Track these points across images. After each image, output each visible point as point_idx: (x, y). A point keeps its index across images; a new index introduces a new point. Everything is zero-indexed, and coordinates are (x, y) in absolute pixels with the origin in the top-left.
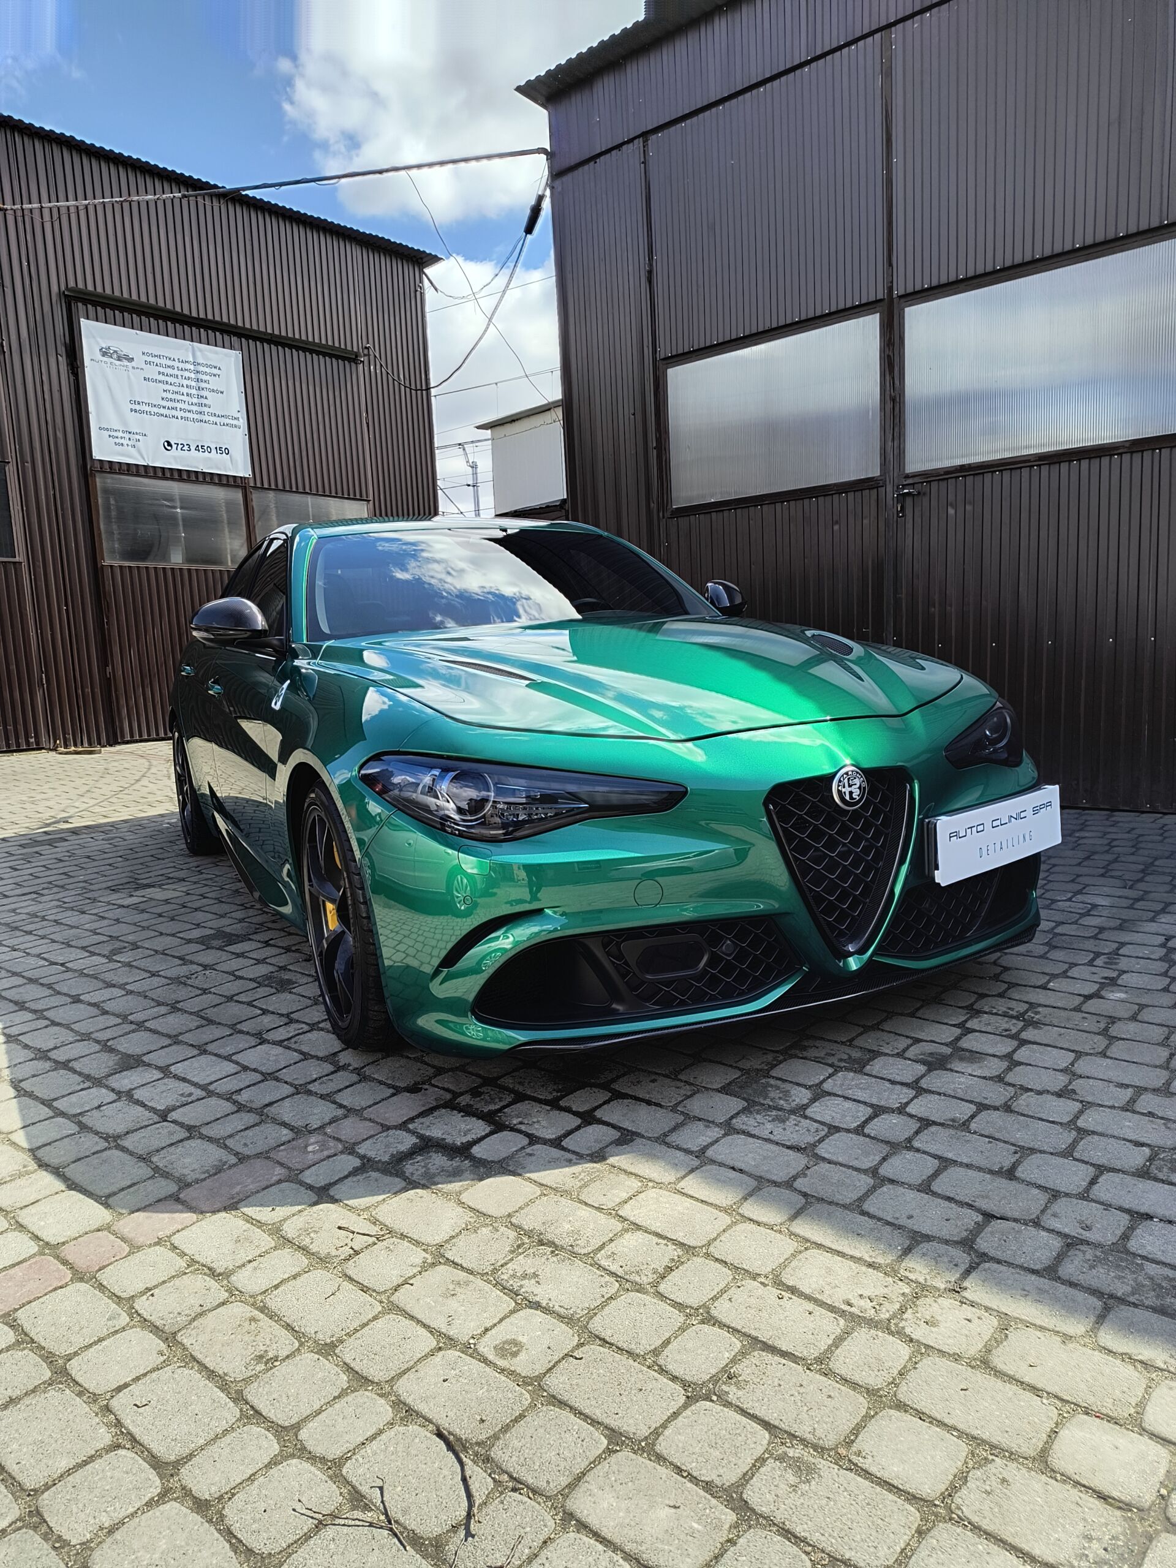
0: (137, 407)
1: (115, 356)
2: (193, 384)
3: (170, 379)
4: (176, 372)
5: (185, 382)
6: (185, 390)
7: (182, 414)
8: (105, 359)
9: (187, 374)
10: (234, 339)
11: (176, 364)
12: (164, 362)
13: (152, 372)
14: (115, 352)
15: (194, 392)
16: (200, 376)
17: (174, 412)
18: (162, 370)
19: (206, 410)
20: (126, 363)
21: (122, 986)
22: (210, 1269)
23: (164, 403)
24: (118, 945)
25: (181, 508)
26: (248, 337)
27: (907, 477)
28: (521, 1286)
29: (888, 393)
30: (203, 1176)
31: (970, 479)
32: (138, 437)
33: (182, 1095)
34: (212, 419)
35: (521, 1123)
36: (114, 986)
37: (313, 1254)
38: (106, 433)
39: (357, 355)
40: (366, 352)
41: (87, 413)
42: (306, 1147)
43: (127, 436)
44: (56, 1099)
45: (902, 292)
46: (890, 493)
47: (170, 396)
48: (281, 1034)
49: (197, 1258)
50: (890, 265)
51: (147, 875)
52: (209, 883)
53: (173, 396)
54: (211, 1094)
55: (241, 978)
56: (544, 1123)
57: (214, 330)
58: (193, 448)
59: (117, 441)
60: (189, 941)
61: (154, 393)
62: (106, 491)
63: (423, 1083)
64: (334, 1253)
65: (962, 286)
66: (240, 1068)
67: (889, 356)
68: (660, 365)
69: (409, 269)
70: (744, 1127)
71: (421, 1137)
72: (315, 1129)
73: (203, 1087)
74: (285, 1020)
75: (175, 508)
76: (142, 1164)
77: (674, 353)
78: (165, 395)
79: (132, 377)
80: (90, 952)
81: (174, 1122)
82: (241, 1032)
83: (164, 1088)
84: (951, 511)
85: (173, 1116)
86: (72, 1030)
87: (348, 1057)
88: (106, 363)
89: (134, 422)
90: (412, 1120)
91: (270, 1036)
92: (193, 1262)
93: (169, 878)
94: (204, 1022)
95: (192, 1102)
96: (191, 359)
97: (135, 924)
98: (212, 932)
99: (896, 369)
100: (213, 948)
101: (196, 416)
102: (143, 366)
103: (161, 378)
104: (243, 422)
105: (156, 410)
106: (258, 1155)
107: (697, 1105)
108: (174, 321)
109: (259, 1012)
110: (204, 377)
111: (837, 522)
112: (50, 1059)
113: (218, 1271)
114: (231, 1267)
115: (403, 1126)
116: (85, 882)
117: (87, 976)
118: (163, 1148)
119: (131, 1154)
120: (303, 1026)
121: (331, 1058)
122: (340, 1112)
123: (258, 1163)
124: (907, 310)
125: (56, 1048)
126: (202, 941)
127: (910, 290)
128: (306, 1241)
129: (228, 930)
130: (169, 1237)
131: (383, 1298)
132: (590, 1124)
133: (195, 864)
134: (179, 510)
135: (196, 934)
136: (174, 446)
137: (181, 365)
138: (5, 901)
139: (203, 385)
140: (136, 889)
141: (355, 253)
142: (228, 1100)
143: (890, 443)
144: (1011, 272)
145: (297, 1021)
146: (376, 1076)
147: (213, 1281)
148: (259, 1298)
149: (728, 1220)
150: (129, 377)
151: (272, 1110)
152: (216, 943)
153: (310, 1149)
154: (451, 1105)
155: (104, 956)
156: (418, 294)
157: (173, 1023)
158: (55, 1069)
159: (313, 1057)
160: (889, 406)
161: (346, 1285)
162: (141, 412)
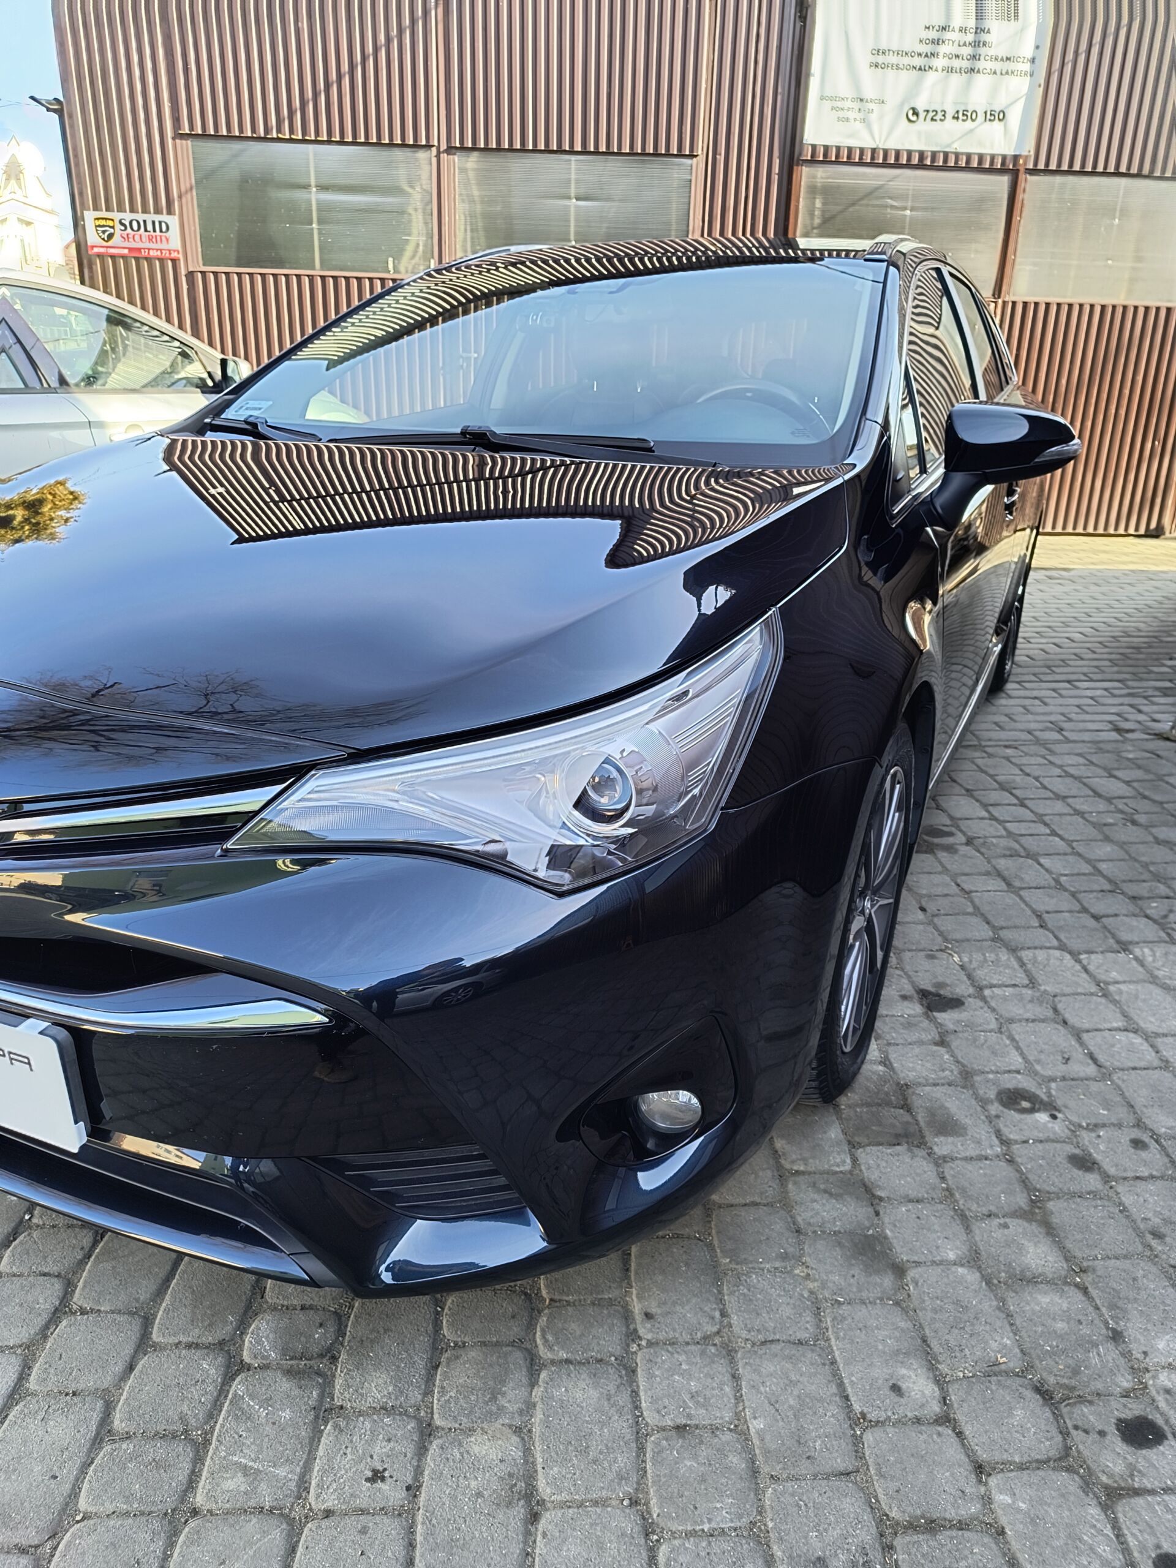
0: (880, 59)
6: (958, 23)
7: (945, 62)
15: (971, 23)
17: (933, 62)
19: (984, 51)
23: (922, 48)
25: (912, 208)
32: (871, 106)
34: (991, 65)
38: (828, 104)
43: (856, 105)
47: (934, 35)
53: (938, 35)
58: (950, 115)
59: (841, 114)
61: (911, 34)
62: (813, 191)
75: (905, 209)
78: (926, 35)
89: (872, 83)
101: (965, 64)
104: (1041, 66)
105: (906, 60)
134: (908, 212)
136: (922, 115)
162: (884, 66)
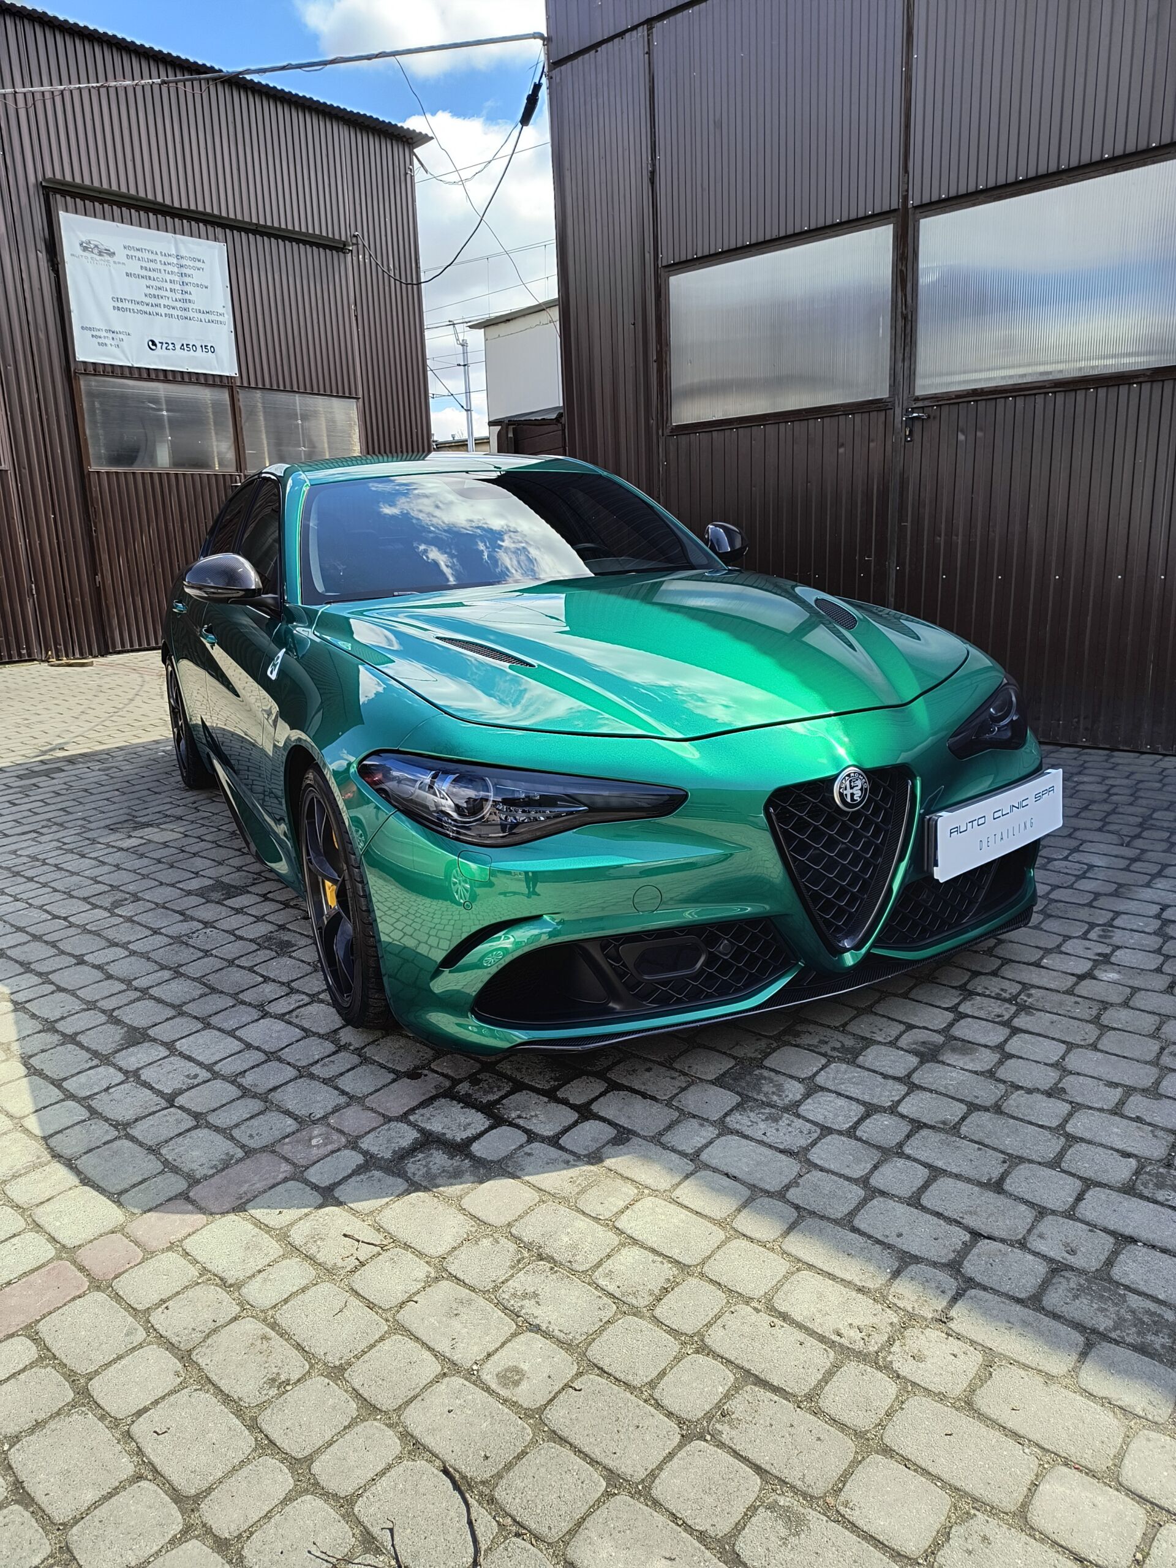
0: (120, 305)
1: (96, 251)
2: (177, 278)
3: (152, 274)
4: (158, 266)
5: (168, 277)
6: (168, 286)
7: (166, 311)
8: (86, 254)
9: (169, 268)
10: (219, 230)
11: (159, 258)
12: (146, 255)
13: (135, 267)
14: (96, 246)
15: (177, 287)
16: (184, 270)
17: (157, 310)
18: (144, 264)
19: (191, 306)
20: (107, 257)
21: (125, 946)
22: (221, 1279)
23: (147, 300)
24: (119, 896)
25: (167, 411)
26: (232, 228)
27: (917, 399)
28: (522, 1307)
29: (899, 310)
30: (211, 1172)
31: (982, 405)
32: (121, 336)
33: (188, 1076)
34: (197, 315)
35: (519, 1117)
36: (117, 945)
37: (320, 1264)
38: (89, 333)
39: (345, 244)
40: (354, 241)
41: (69, 312)
42: (310, 1140)
43: (110, 335)
44: (65, 1079)
45: (917, 203)
46: (899, 418)
47: (153, 292)
48: (281, 1007)
49: (209, 1266)
50: (906, 171)
51: (145, 812)
52: (206, 822)
53: (157, 293)
54: (216, 1075)
55: (241, 938)
56: (542, 1117)
57: (197, 221)
58: (178, 347)
59: (100, 341)
60: (189, 893)
61: (137, 290)
62: (91, 395)
63: (423, 1068)
64: (340, 1264)
65: (981, 197)
66: (243, 1046)
67: (901, 271)
68: (662, 272)
69: (398, 150)
70: (738, 1127)
71: (422, 1131)
72: (319, 1119)
73: (209, 1068)
74: (286, 990)
75: (162, 410)
76: (152, 1157)
77: (677, 260)
78: (148, 291)
79: (113, 271)
80: (92, 904)
81: (181, 1108)
82: (243, 1003)
83: (170, 1068)
84: (961, 437)
85: (180, 1100)
86: (78, 997)
87: (348, 1036)
88: (86, 258)
89: (117, 321)
90: (412, 1110)
91: (273, 1008)
92: (205, 1270)
93: (167, 816)
94: (207, 990)
95: (198, 1085)
96: (173, 252)
97: (134, 871)
98: (211, 882)
99: (909, 285)
100: (212, 901)
101: (180, 313)
102: (124, 260)
103: (144, 273)
104: (228, 318)
105: (139, 307)
106: (263, 1149)
107: (692, 1100)
108: (156, 212)
109: (261, 979)
110: (188, 271)
111: (842, 445)
112: (57, 1031)
113: (230, 1282)
114: (241, 1278)
115: (404, 1118)
116: (84, 819)
117: (90, 932)
118: (171, 1139)
119: (141, 1144)
120: (304, 997)
121: (331, 1036)
122: (343, 1100)
123: (265, 1158)
124: (922, 221)
125: (63, 1018)
126: (201, 893)
127: (926, 200)
128: (313, 1251)
129: (226, 880)
130: (181, 1241)
131: (389, 1315)
132: (588, 1119)
133: (192, 799)
134: (165, 413)
135: (195, 884)
136: (159, 345)
137: (164, 259)
138: (6, 841)
139: (186, 280)
140: (135, 829)
141: (343, 134)
142: (233, 1082)
143: (900, 364)
144: (1035, 183)
145: (298, 991)
146: (376, 1058)
147: (225, 1294)
148: (270, 1313)
149: (722, 1235)
150: (110, 271)
151: (276, 1096)
152: (215, 896)
153: (314, 1142)
154: (449, 1094)
155: (106, 909)
156: (408, 177)
157: (176, 991)
158: (62, 1044)
159: (315, 1034)
160: (900, 323)
161: (354, 1302)
162: (124, 310)
